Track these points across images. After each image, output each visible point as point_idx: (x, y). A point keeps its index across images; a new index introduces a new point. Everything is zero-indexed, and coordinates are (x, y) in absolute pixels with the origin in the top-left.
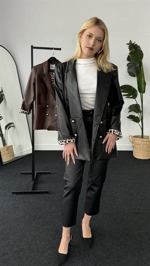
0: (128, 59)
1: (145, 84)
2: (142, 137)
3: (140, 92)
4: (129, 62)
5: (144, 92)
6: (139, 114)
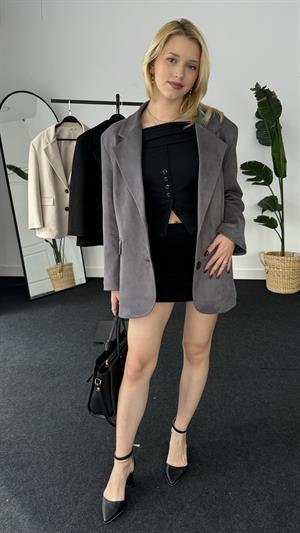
1: (285, 161)
2: (283, 253)
3: (278, 175)
4: (258, 120)
5: (285, 176)
6: (277, 213)
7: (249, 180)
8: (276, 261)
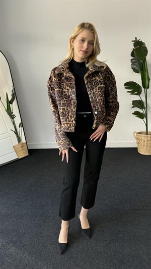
0: (132, 54)
1: (149, 79)
2: (147, 133)
3: (144, 87)
4: (133, 58)
5: (148, 88)
6: (144, 110)
7: (128, 92)
8: (143, 137)
